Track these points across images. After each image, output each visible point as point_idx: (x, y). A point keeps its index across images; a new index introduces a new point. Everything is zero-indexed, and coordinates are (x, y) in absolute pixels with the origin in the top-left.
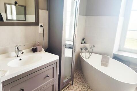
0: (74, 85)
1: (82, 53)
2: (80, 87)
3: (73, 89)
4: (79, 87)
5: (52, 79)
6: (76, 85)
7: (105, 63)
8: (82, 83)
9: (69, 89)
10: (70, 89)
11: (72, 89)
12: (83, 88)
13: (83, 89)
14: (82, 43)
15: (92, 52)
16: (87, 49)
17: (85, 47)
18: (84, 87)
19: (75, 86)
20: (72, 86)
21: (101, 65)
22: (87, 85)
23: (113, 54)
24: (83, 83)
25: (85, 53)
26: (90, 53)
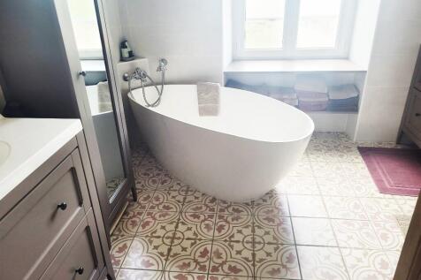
0: (140, 199)
1: (133, 92)
2: (160, 196)
3: (141, 210)
4: (157, 199)
5: (79, 208)
6: (149, 197)
7: (209, 106)
8: (163, 184)
9: (131, 218)
10: (134, 216)
11: (140, 214)
12: (170, 197)
13: (173, 200)
14: (122, 59)
15: (163, 83)
16: (145, 75)
17: (137, 69)
18: (173, 194)
19: (145, 199)
20: (136, 205)
21: (201, 114)
22: (179, 184)
23: (225, 73)
24: (165, 181)
25: (141, 89)
26: (159, 87)
